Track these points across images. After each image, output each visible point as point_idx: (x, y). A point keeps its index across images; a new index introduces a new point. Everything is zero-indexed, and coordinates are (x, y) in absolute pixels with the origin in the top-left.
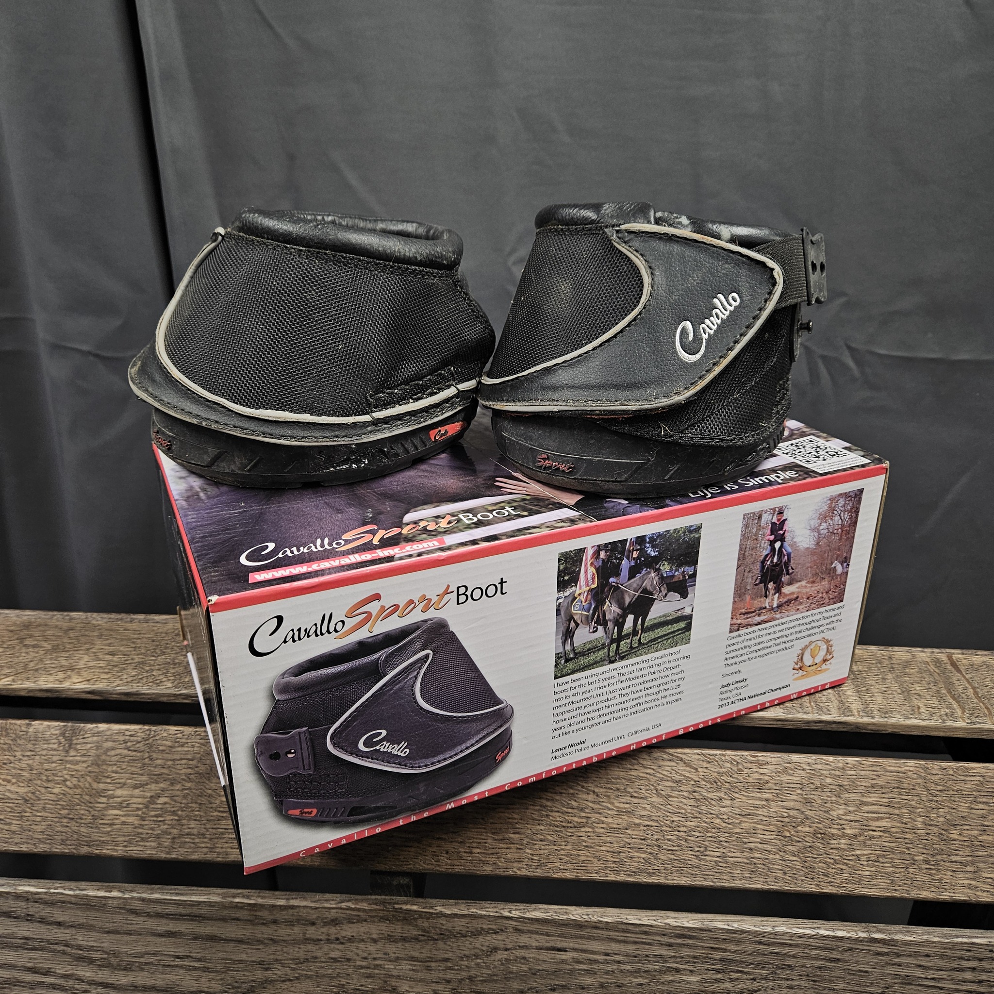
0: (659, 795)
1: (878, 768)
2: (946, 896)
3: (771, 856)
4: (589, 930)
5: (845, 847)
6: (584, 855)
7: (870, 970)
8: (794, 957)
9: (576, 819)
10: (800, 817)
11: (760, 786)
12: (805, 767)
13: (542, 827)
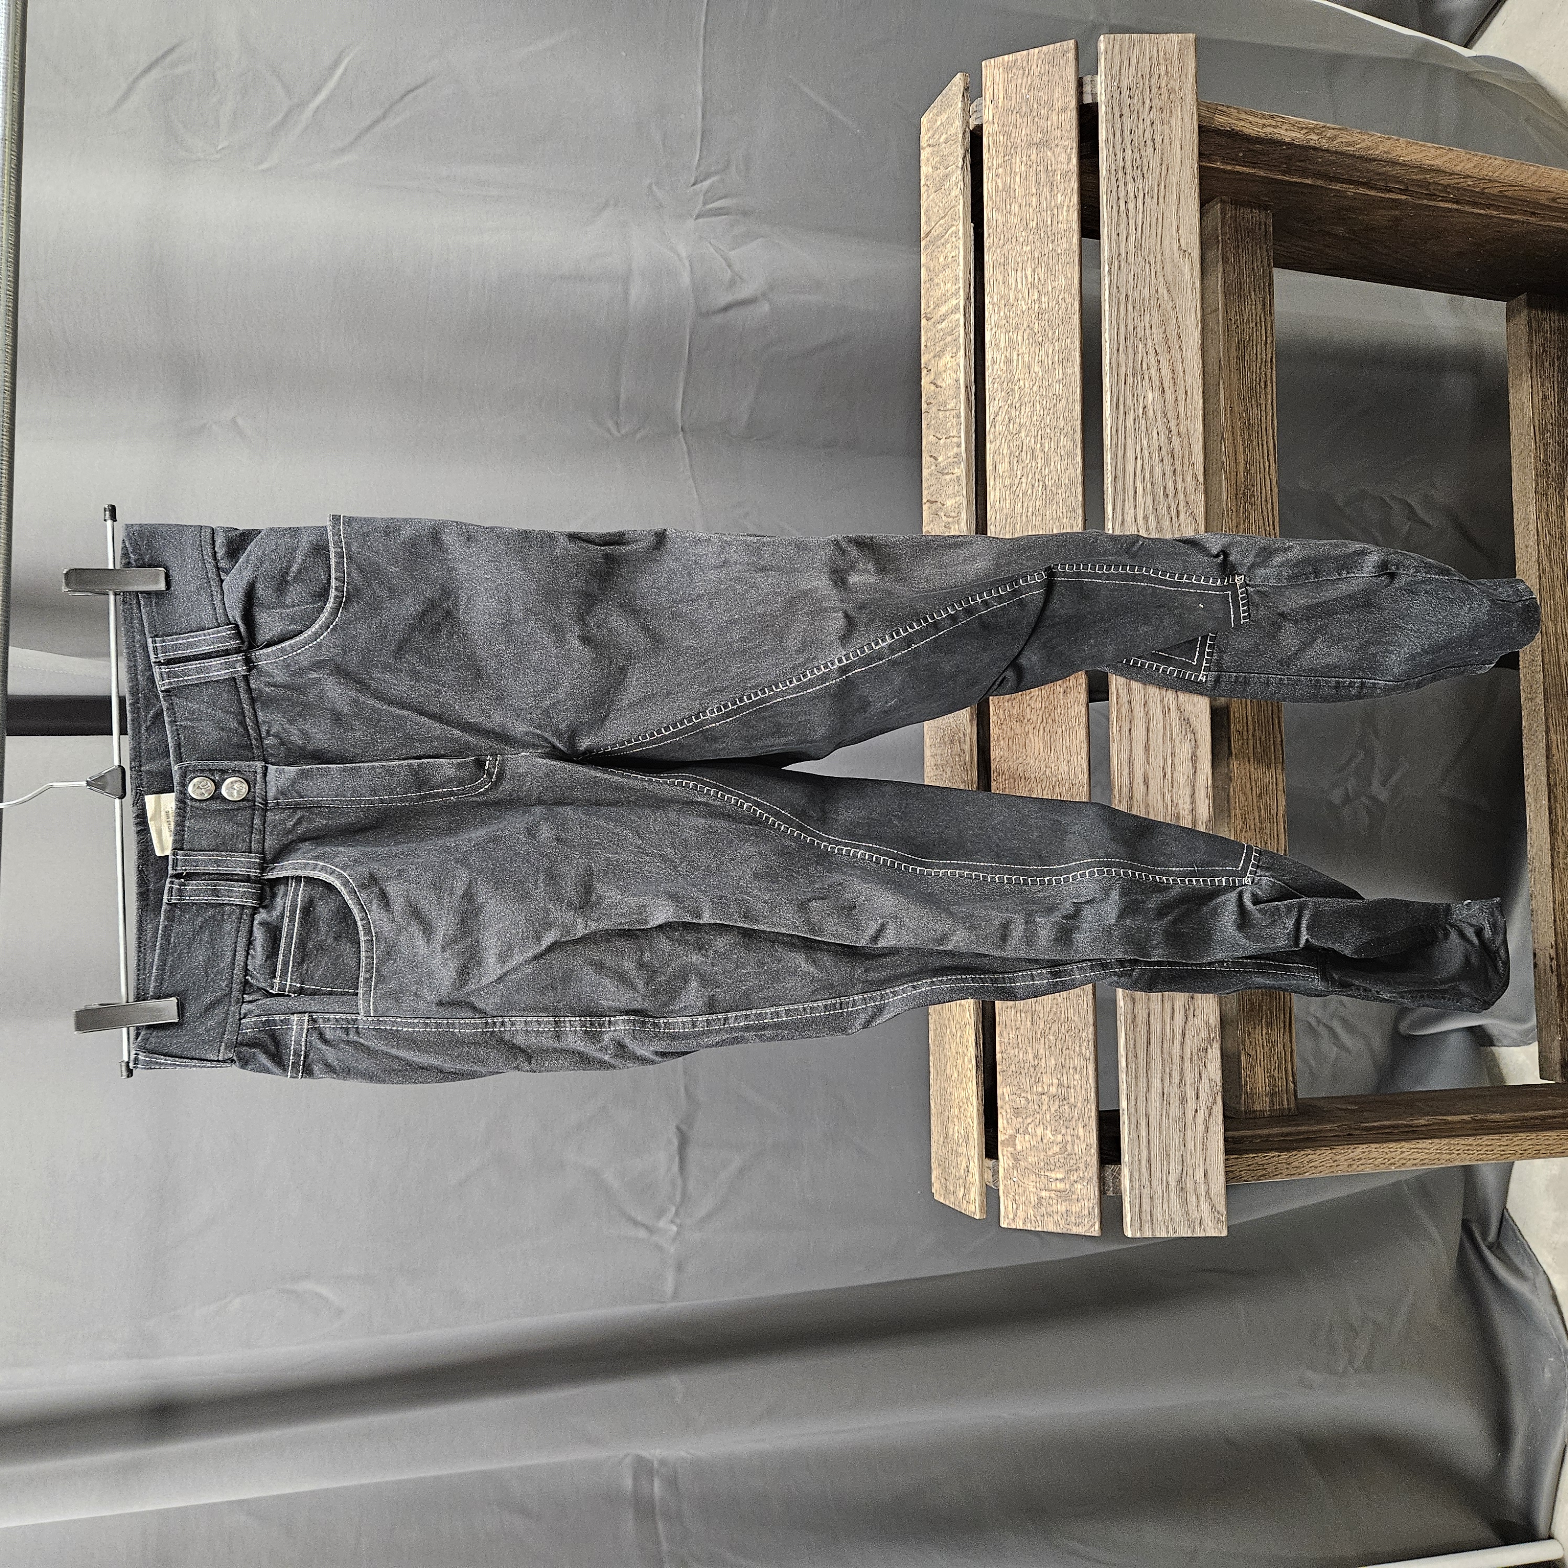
0: (1020, 432)
1: (992, 281)
2: (1075, 226)
3: (1057, 348)
4: (1118, 472)
5: (1047, 297)
6: (1065, 481)
7: (1132, 273)
8: (1127, 326)
9: (1040, 489)
10: (1027, 332)
11: (1009, 361)
12: (993, 331)
13: (1048, 512)
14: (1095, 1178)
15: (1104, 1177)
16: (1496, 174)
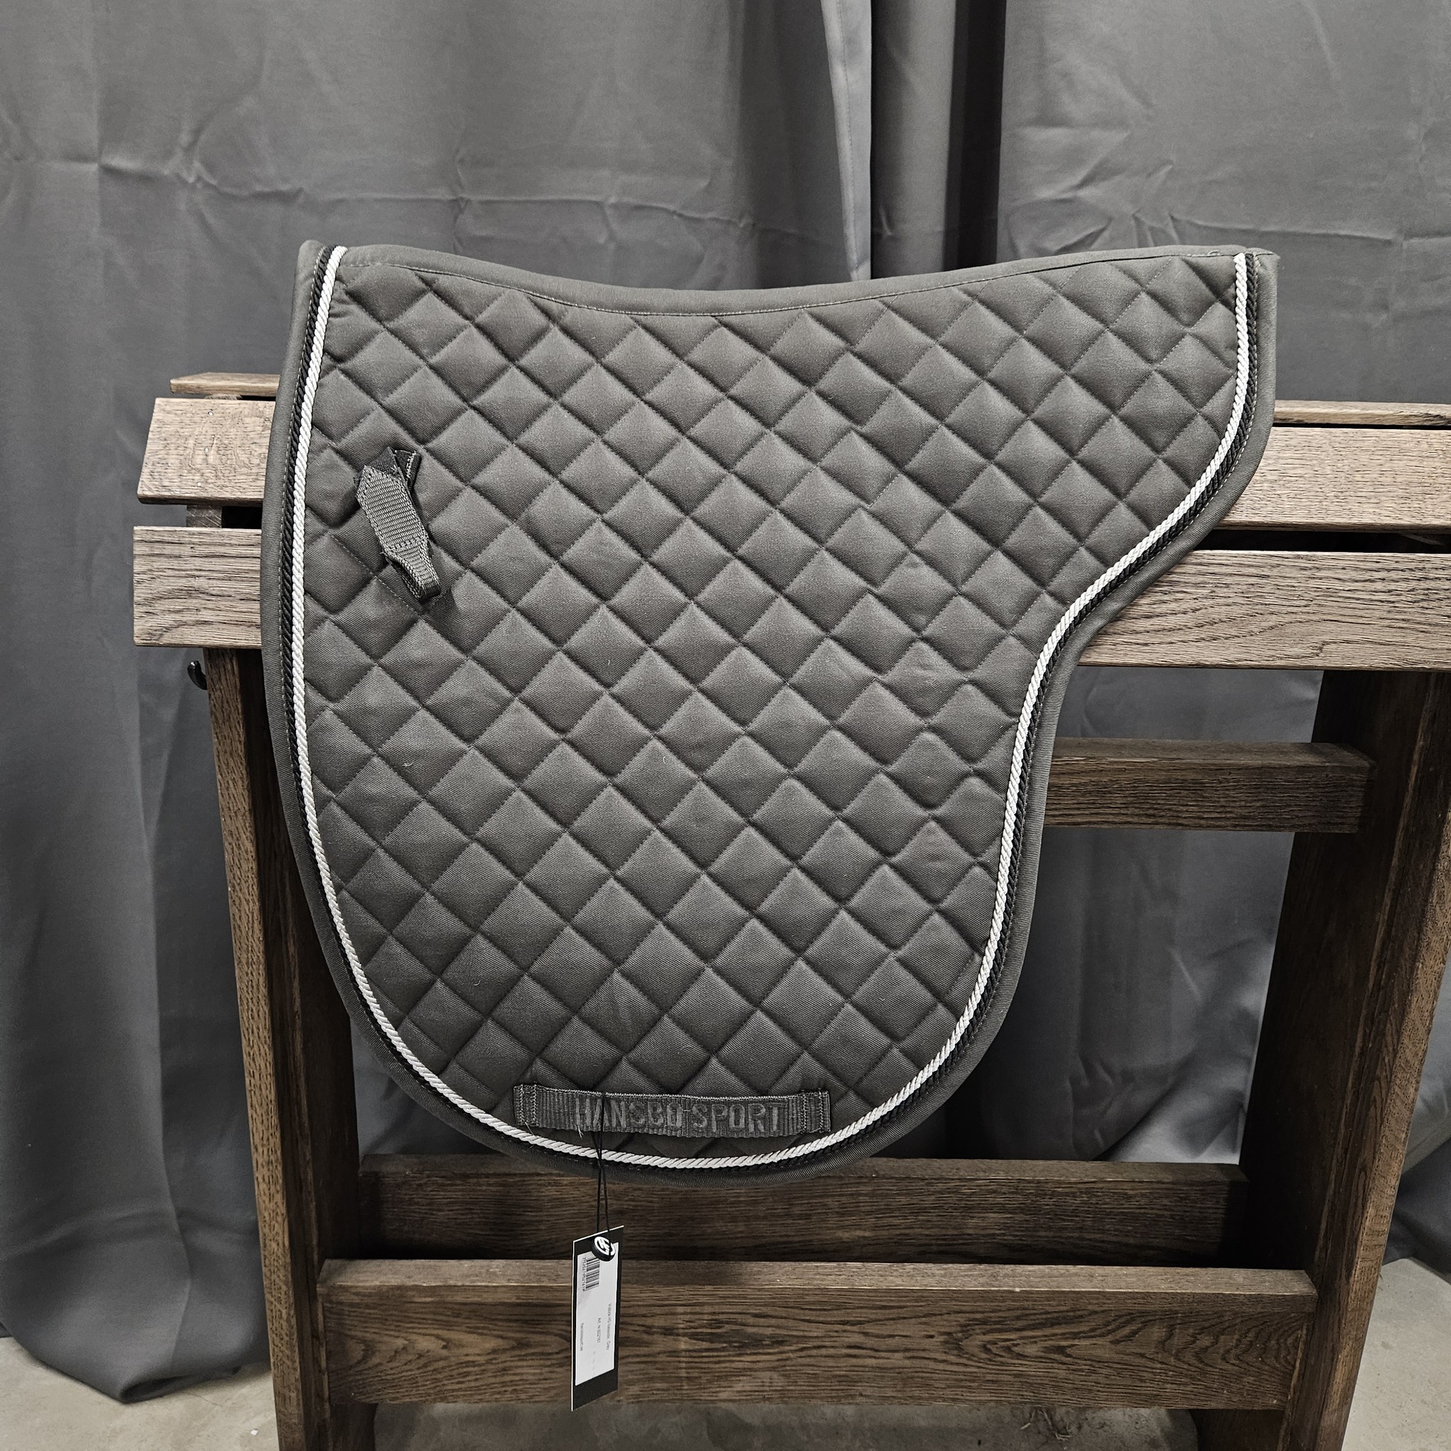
14: (205, 495)
15: (208, 509)
16: (1397, 1089)
